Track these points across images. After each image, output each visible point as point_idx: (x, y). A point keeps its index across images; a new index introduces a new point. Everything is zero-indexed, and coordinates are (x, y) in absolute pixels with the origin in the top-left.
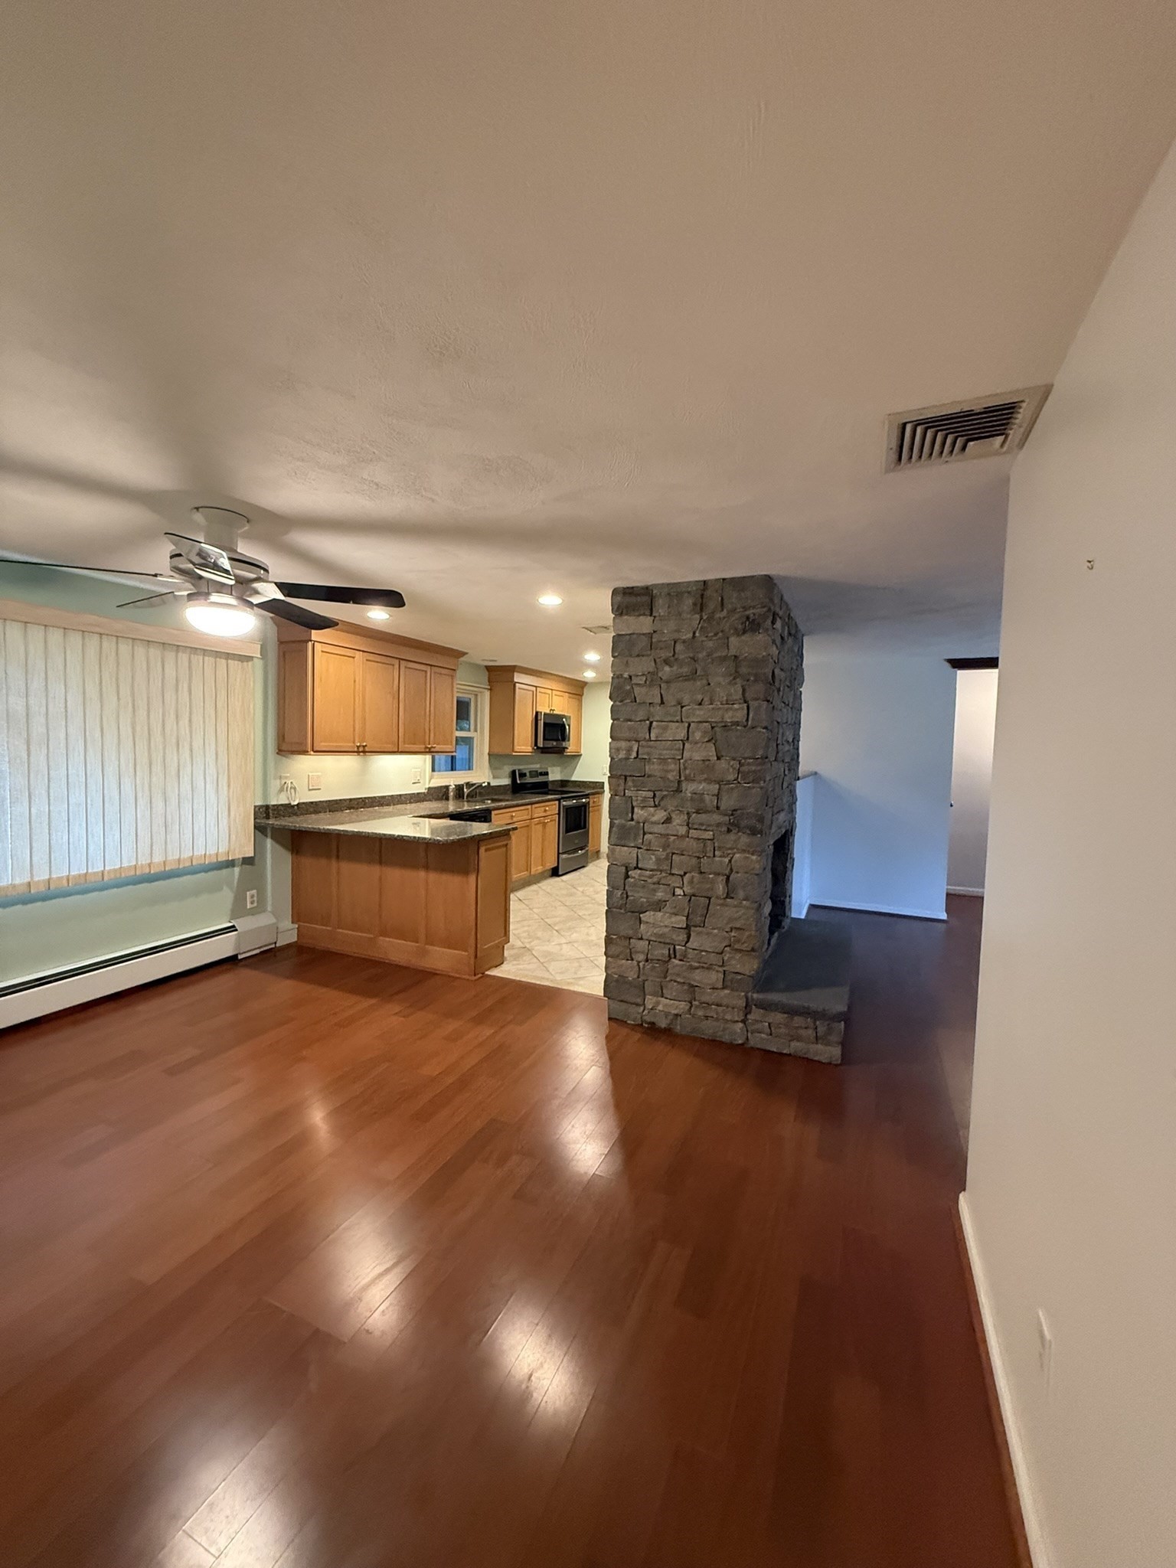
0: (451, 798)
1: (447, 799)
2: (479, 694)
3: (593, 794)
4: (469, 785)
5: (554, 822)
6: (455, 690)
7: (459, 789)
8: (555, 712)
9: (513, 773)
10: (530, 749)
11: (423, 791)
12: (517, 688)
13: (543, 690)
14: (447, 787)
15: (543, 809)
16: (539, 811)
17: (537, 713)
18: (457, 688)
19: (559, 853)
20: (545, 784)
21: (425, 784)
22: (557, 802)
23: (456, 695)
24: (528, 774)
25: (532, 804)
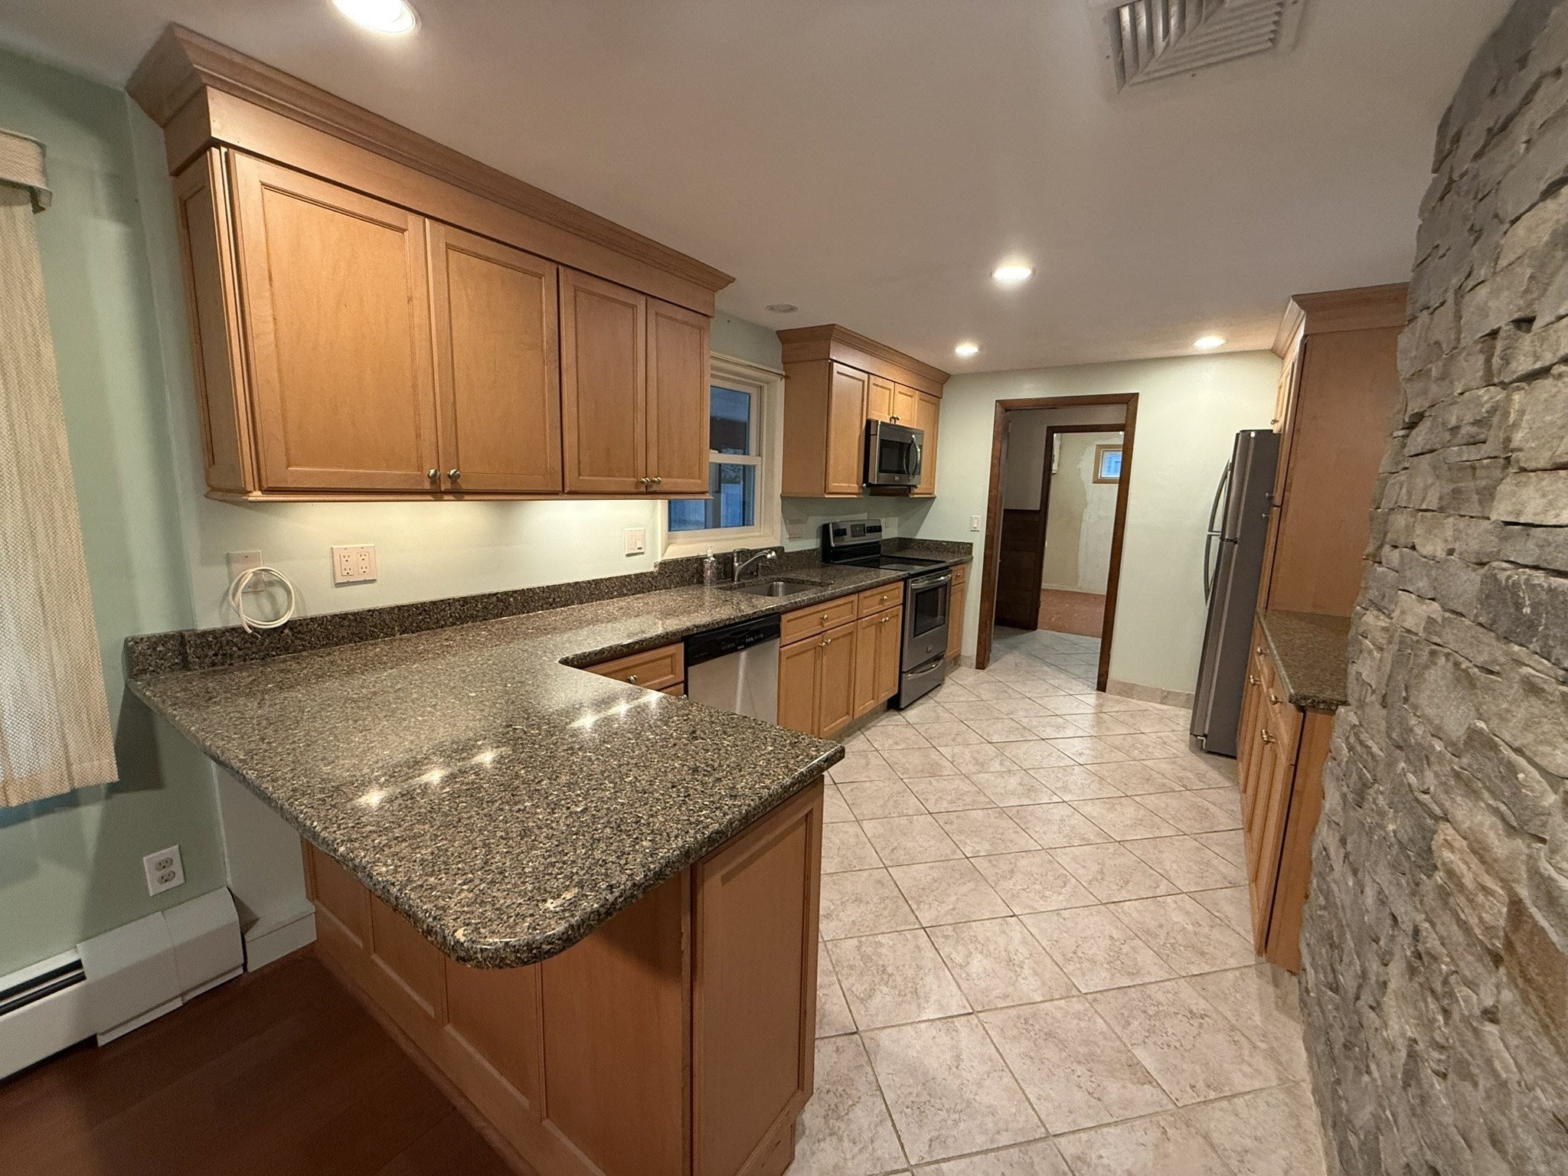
0: (707, 581)
1: (701, 582)
2: (766, 387)
3: (956, 564)
4: (744, 554)
5: (894, 620)
6: (708, 371)
7: (725, 561)
8: (898, 423)
9: (825, 528)
10: (854, 487)
11: (652, 569)
12: (835, 372)
13: (880, 381)
14: (700, 560)
15: (878, 598)
16: (870, 604)
17: (869, 422)
18: (713, 368)
19: (901, 672)
20: (875, 547)
21: (654, 554)
22: (902, 584)
23: (709, 381)
24: (849, 532)
25: (858, 591)
